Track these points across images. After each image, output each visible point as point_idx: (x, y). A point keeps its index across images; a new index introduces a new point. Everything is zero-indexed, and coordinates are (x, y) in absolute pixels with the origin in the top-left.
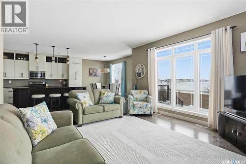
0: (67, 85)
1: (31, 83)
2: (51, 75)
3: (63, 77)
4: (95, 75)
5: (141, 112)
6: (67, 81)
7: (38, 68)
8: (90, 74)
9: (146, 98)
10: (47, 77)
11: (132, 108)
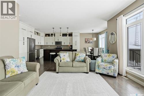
0: (72, 48)
1: (56, 47)
2: (64, 43)
3: (70, 44)
4: (89, 43)
5: (105, 73)
6: (72, 46)
7: (58, 39)
8: (86, 42)
9: (113, 61)
10: (63, 44)
11: (97, 68)
